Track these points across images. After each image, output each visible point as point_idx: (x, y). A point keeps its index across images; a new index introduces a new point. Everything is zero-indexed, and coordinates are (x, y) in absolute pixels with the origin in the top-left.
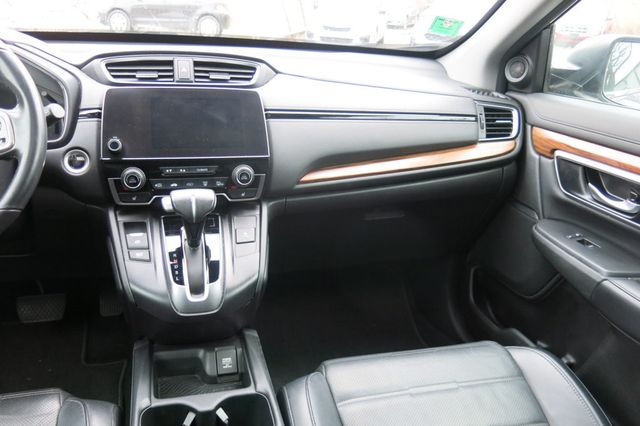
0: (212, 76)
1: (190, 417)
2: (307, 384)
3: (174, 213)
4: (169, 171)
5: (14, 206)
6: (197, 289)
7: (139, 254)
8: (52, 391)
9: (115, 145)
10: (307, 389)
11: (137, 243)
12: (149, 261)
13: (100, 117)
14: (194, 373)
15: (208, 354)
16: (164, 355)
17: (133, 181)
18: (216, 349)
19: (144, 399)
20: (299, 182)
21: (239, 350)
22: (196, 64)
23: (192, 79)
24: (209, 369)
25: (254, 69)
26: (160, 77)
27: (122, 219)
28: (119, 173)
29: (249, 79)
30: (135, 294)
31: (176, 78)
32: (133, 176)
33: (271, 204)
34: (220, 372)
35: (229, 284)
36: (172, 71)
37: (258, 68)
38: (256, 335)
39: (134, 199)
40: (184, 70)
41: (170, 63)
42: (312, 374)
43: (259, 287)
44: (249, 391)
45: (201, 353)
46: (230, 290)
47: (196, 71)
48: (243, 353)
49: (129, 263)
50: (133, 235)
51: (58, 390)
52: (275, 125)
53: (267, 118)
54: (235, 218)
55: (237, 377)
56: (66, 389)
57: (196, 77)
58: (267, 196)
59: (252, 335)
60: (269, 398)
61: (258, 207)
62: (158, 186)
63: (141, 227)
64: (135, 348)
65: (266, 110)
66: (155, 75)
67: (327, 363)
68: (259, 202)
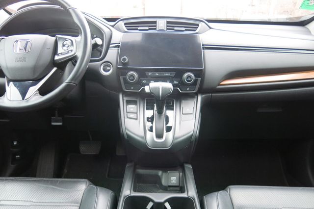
0: (176, 29)
1: (150, 205)
2: (217, 195)
3: (150, 94)
4: (150, 74)
5: (73, 82)
6: (160, 136)
7: (132, 116)
8: (84, 180)
9: (124, 59)
10: (217, 198)
11: (132, 110)
12: (137, 119)
13: (119, 47)
14: (156, 184)
15: (164, 174)
16: (141, 171)
17: (132, 78)
18: (168, 172)
19: (127, 191)
20: (219, 85)
21: (181, 174)
22: (168, 23)
23: (165, 30)
24: (164, 182)
25: (198, 25)
26: (149, 29)
27: (125, 99)
28: (125, 74)
29: (195, 30)
30: (128, 135)
31: (157, 29)
32: (132, 76)
33: (203, 96)
34: (169, 185)
35: (177, 135)
36: (156, 26)
37: (200, 25)
38: (191, 167)
39: (132, 88)
40: (162, 25)
41: (155, 22)
42: (221, 191)
43: (193, 138)
44: (184, 195)
45: (160, 173)
46: (177, 138)
47: (167, 26)
48: (183, 176)
49: (126, 120)
50: (130, 106)
51: (86, 180)
52: (208, 53)
53: (203, 49)
54: (183, 101)
55: (178, 189)
56: (90, 180)
57: (167, 29)
58: (201, 91)
59: (189, 167)
60: (194, 200)
61: (196, 97)
62: (144, 82)
63: (134, 103)
64: (127, 166)
65: (203, 45)
66: (147, 28)
67: (231, 187)
68: (196, 94)
